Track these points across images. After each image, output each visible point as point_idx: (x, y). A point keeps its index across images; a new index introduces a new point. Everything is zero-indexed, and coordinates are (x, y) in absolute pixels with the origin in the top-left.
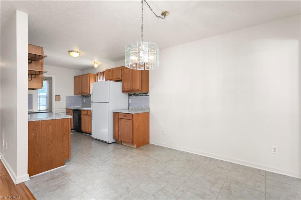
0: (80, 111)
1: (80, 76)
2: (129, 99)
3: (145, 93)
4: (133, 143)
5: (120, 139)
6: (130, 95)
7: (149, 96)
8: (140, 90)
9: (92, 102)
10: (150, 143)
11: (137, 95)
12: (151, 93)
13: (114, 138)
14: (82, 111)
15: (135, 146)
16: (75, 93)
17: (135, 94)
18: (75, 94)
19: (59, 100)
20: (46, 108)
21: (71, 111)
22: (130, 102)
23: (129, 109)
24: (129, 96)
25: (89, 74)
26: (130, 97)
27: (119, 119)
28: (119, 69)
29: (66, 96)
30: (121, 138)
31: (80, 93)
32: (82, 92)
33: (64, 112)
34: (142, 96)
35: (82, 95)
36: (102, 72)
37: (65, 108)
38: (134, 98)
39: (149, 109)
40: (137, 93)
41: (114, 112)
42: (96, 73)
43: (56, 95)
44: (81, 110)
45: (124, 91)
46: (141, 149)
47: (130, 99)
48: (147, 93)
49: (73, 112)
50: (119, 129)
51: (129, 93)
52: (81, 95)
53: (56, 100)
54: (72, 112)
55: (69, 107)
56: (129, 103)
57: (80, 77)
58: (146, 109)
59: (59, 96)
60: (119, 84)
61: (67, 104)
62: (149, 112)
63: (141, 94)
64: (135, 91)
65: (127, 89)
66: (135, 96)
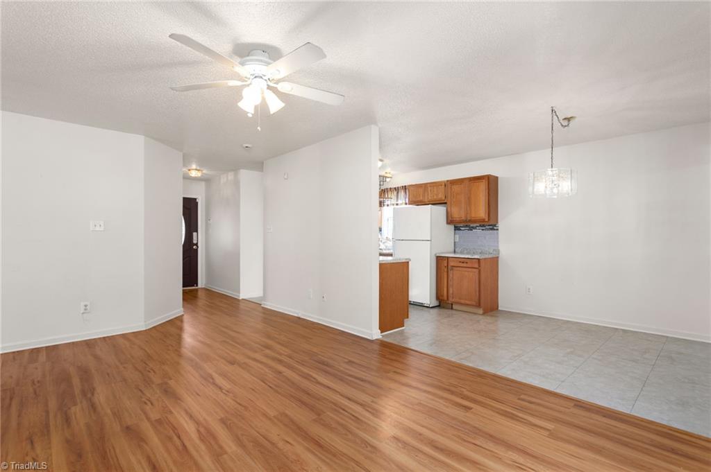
2: (455, 235)
3: (489, 225)
4: (479, 305)
5: (450, 299)
6: (457, 228)
7: (497, 229)
8: (487, 220)
10: (500, 308)
11: (471, 229)
12: (501, 225)
13: (438, 298)
15: (481, 311)
17: (467, 226)
22: (457, 240)
24: (455, 231)
27: (449, 267)
28: (441, 185)
30: (453, 298)
34: (483, 230)
38: (465, 233)
39: (498, 251)
40: (472, 225)
41: (437, 257)
45: (449, 222)
46: (492, 316)
47: (457, 236)
48: (495, 225)
50: (450, 283)
56: (455, 242)
58: (491, 252)
60: (441, 210)
62: (498, 257)
63: (480, 226)
64: (475, 222)
65: (458, 218)
66: (468, 230)
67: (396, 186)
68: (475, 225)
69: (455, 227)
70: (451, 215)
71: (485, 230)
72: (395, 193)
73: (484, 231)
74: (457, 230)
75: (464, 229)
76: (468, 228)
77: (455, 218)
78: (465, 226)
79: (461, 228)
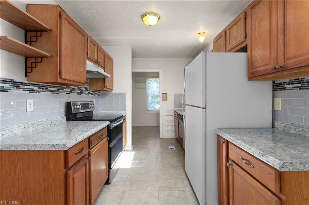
2: (274, 97)
6: (277, 87)
17: (297, 81)
19: (166, 99)
21: (177, 115)
22: (278, 107)
23: (273, 127)
24: (274, 90)
26: (279, 93)
27: (229, 160)
29: (174, 94)
33: (172, 115)
37: (173, 110)
38: (293, 96)
41: (217, 135)
43: (162, 93)
44: (182, 115)
45: (252, 76)
47: (278, 101)
51: (274, 82)
53: (162, 100)
54: (177, 117)
56: (274, 111)
59: (166, 94)
61: (175, 105)
65: (263, 66)
66: (299, 89)
69: (275, 85)
74: (278, 90)
75: (293, 87)
76: (300, 85)
77: (258, 67)
78: (294, 82)
79: (285, 86)
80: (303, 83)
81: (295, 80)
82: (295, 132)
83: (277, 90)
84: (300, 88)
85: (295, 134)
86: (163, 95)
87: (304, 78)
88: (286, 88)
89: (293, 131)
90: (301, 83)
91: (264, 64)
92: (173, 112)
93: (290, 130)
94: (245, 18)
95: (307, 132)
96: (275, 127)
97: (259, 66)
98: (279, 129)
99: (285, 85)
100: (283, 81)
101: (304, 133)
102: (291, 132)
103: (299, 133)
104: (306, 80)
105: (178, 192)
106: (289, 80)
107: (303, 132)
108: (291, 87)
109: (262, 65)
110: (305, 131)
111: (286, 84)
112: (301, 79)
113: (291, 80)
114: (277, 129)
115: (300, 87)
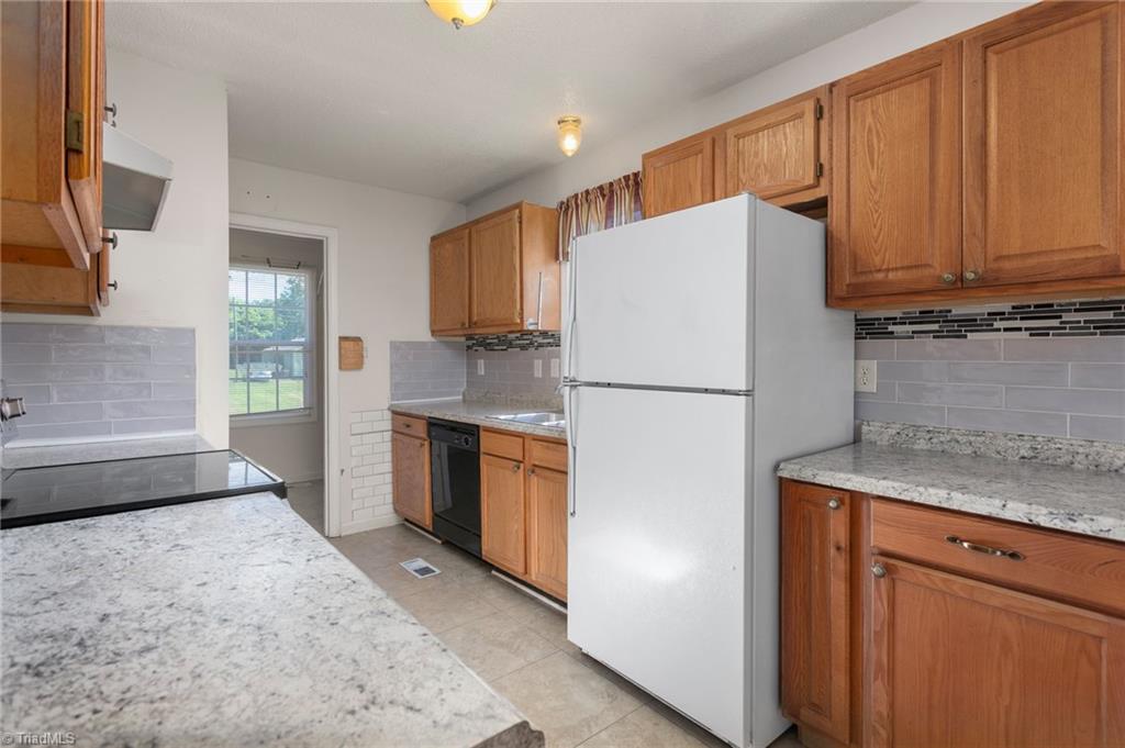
0: (472, 431)
1: (464, 227)
2: (856, 359)
6: (867, 329)
9: (574, 384)
14: (482, 433)
16: (435, 328)
17: (926, 316)
18: (433, 333)
19: (359, 364)
20: (304, 402)
21: (420, 429)
22: (868, 384)
23: (858, 439)
24: (858, 337)
25: (518, 206)
26: (868, 343)
27: (866, 553)
28: (800, 116)
29: (391, 342)
31: (463, 324)
32: (475, 319)
33: (383, 431)
35: (469, 337)
36: (601, 188)
37: (387, 406)
42: (554, 205)
43: (340, 338)
44: (478, 426)
47: (868, 367)
49: (429, 435)
50: (870, 649)
51: (855, 315)
52: (463, 339)
53: (340, 368)
54: (424, 435)
55: (405, 404)
56: (858, 396)
57: (467, 231)
59: (358, 340)
61: (395, 386)
63: (1021, 312)
64: (989, 284)
65: (902, 268)
66: (934, 337)
67: (605, 181)
68: (978, 308)
69: (859, 323)
70: (855, 258)
71: (1059, 331)
72: (602, 204)
73: (1051, 341)
74: (866, 338)
75: (913, 332)
76: (935, 327)
77: (879, 271)
78: (916, 318)
79: (891, 328)
80: (944, 321)
81: (921, 313)
82: (930, 445)
83: (863, 338)
84: (937, 335)
85: (929, 451)
86: (346, 344)
87: (950, 311)
88: (892, 333)
89: (921, 445)
90: (938, 322)
91: (906, 264)
92: (388, 415)
93: (913, 444)
94: (818, 119)
95: (964, 443)
96: (863, 438)
97: (884, 267)
98: (879, 443)
99: (889, 324)
100: (882, 314)
101: (956, 445)
102: (916, 447)
103: (940, 449)
104: (955, 315)
105: (610, 736)
106: (904, 313)
107: (952, 444)
108: (908, 332)
109: (899, 265)
110: (958, 442)
111: (894, 324)
112: (941, 312)
113: (909, 313)
114: (871, 442)
115: (938, 331)
